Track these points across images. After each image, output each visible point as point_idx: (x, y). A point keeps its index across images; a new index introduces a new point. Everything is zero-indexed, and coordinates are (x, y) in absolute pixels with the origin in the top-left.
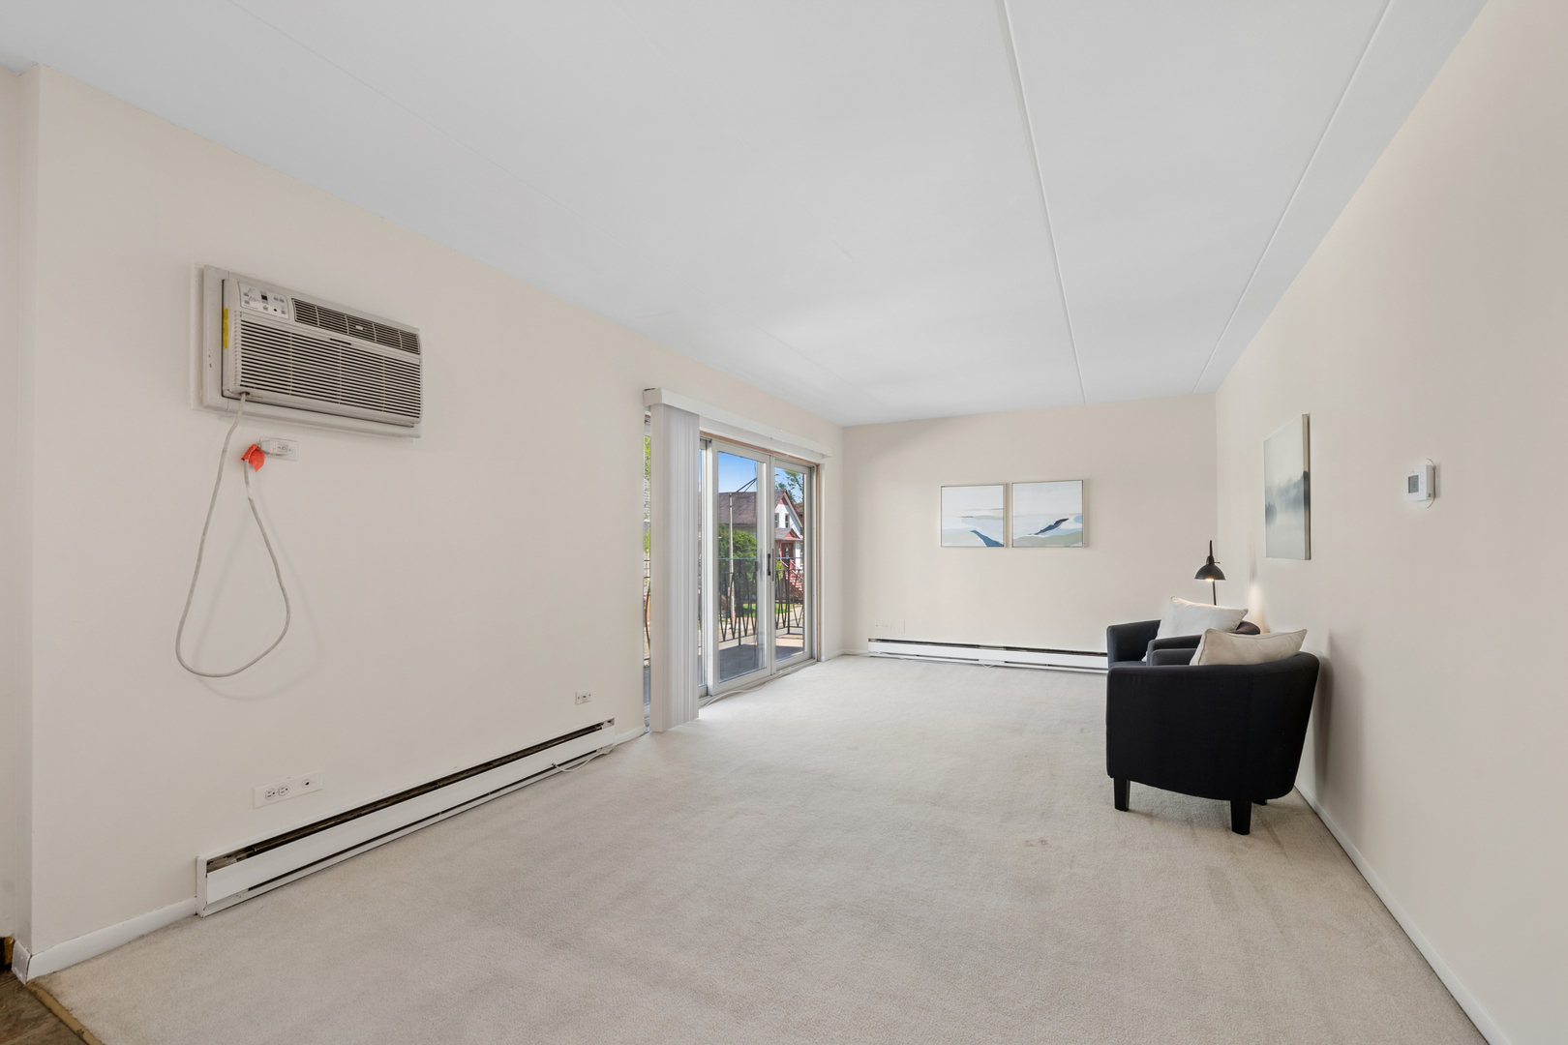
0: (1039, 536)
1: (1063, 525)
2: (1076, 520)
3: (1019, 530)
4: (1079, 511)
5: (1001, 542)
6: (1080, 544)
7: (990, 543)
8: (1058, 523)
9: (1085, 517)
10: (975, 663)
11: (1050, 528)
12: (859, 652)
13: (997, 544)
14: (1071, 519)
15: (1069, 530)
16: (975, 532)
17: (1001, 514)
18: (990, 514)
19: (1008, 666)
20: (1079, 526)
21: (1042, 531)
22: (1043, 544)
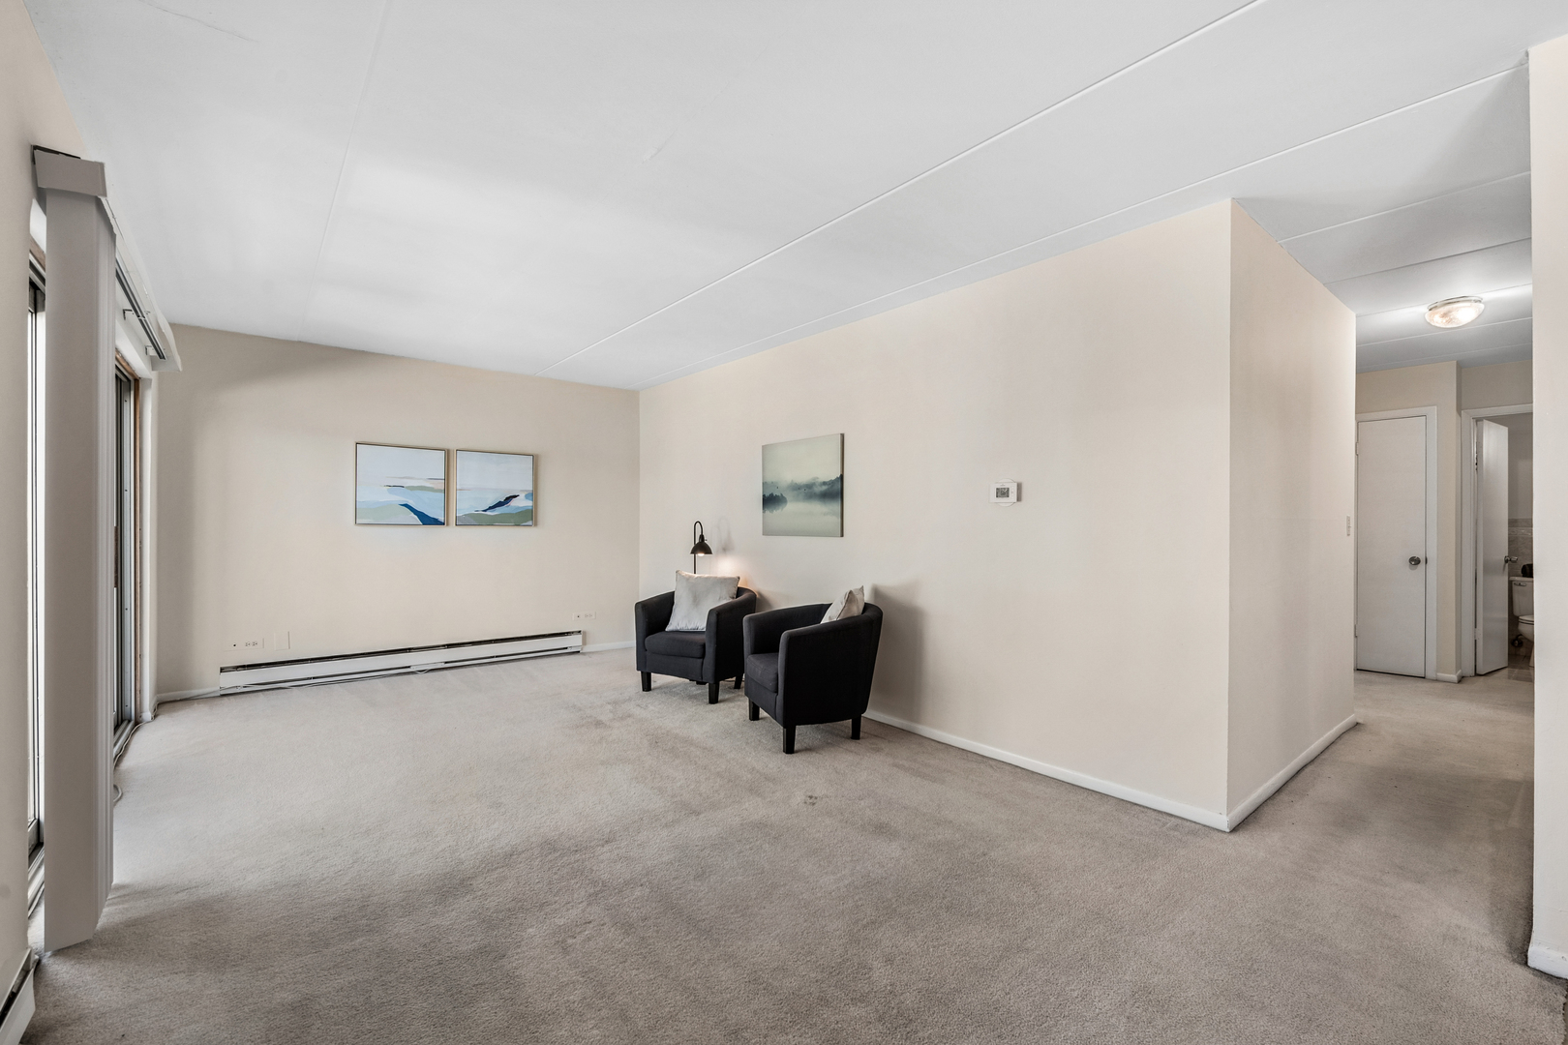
0: (488, 513)
1: (514, 503)
2: (527, 497)
3: (464, 505)
4: (530, 488)
5: (441, 519)
6: (530, 523)
7: (427, 520)
8: (509, 499)
9: (533, 495)
10: (406, 672)
11: (500, 504)
12: (195, 692)
13: (436, 522)
14: (522, 496)
15: (519, 508)
16: (406, 506)
17: (441, 485)
18: (428, 484)
19: (450, 666)
20: (529, 503)
21: (490, 508)
22: (491, 522)
